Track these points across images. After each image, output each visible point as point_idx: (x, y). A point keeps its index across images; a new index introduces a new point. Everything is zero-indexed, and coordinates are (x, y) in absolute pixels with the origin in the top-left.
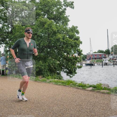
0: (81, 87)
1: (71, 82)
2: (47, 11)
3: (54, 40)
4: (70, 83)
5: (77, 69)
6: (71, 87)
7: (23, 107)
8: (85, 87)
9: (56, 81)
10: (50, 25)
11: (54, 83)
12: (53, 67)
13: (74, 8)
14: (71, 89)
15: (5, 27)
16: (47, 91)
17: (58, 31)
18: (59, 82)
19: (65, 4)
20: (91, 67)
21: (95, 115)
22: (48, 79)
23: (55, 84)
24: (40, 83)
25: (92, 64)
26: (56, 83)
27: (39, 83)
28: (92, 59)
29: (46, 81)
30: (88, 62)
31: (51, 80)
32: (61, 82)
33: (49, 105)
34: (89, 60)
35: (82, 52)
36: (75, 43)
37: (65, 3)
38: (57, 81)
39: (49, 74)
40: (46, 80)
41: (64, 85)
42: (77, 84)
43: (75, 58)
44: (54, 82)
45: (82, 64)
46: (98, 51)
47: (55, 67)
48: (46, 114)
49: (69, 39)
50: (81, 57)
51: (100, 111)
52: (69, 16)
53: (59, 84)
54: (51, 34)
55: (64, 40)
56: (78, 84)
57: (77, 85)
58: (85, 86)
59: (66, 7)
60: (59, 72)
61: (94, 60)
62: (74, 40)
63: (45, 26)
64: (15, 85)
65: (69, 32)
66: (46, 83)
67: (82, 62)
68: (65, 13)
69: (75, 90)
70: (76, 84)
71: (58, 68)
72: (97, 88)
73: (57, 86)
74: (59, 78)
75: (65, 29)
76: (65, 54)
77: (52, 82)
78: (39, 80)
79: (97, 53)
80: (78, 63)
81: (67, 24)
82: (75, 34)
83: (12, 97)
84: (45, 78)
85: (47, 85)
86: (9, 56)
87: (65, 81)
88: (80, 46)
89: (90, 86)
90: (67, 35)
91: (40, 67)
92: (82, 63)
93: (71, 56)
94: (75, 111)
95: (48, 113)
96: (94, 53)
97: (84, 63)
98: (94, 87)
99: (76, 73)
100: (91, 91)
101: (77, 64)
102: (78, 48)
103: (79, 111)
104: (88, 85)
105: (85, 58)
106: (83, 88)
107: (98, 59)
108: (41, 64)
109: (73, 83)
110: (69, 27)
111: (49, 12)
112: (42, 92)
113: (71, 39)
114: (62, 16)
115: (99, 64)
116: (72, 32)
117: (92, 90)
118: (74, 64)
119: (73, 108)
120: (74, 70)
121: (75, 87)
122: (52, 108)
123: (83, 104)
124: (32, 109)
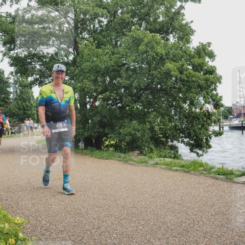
0: (223, 175)
1: (201, 165)
3: (159, 76)
4: (198, 166)
6: (202, 176)
7: (103, 214)
8: (232, 176)
9: (169, 163)
11: (163, 167)
12: (160, 134)
14: (202, 179)
15: (63, 53)
16: (150, 183)
17: (167, 54)
18: (175, 164)
20: (242, 133)
22: (151, 158)
23: (166, 170)
24: (136, 165)
25: (244, 127)
26: (169, 167)
27: (133, 167)
28: (244, 116)
29: (148, 163)
30: (236, 122)
31: (157, 160)
32: (179, 164)
34: (237, 117)
35: (221, 100)
36: (207, 80)
38: (171, 163)
40: (147, 159)
41: (186, 170)
42: (213, 170)
43: (207, 114)
44: (164, 165)
45: (223, 127)
48: (152, 230)
49: (194, 73)
50: (219, 113)
52: (192, 22)
53: (175, 168)
55: (182, 76)
56: (216, 169)
57: (214, 172)
58: (231, 174)
59: (184, 4)
62: (205, 74)
65: (193, 57)
66: (147, 166)
67: (223, 123)
68: (184, 17)
69: (210, 181)
70: (212, 168)
73: (171, 173)
74: (173, 156)
76: (186, 106)
77: (160, 164)
78: (132, 159)
80: (213, 124)
81: (188, 41)
82: (207, 59)
84: (145, 155)
85: (151, 170)
87: (188, 164)
88: (217, 88)
89: (244, 174)
90: (189, 65)
91: (134, 132)
92: (221, 124)
94: (213, 227)
95: (155, 227)
97: (227, 124)
99: (210, 147)
100: (244, 184)
101: (211, 128)
102: (214, 92)
103: (222, 225)
104: (238, 171)
105: (228, 113)
106: (226, 178)
108: (137, 126)
109: (205, 167)
110: (193, 47)
112: (140, 186)
113: (196, 73)
114: (176, 24)
116: (199, 58)
119: (207, 220)
120: (205, 141)
121: (210, 175)
122: (164, 219)
123: (230, 212)
124: (122, 218)
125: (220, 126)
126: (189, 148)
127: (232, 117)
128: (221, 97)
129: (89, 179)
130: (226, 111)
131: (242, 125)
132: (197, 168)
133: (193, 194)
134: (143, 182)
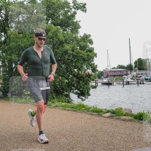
0: (96, 112)
1: (84, 106)
2: (52, 15)
3: (60, 52)
4: (81, 107)
5: (91, 89)
6: (84, 113)
7: (21, 139)
8: (102, 113)
9: (64, 106)
10: (56, 33)
11: (61, 108)
12: (59, 88)
13: (86, 11)
14: (84, 115)
16: (52, 118)
17: (66, 40)
18: (68, 106)
19: (75, 7)
20: (109, 87)
21: (114, 148)
22: (53, 102)
23: (62, 110)
25: (110, 83)
26: (64, 108)
28: (110, 77)
29: (51, 106)
30: (105, 80)
31: (57, 104)
32: (70, 106)
33: (54, 136)
34: (106, 77)
35: (97, 67)
36: (88, 56)
37: (75, 5)
38: (65, 105)
39: (55, 96)
40: (51, 103)
41: (75, 110)
42: (91, 109)
43: (88, 75)
44: (61, 107)
45: (98, 83)
46: (118, 67)
47: (62, 87)
48: (51, 148)
49: (80, 51)
50: (96, 74)
51: (120, 143)
52: (80, 21)
53: (68, 109)
54: (57, 45)
55: (73, 53)
56: (92, 109)
57: (91, 111)
58: (101, 112)
59: (76, 10)
60: (67, 93)
61: (112, 78)
62: (87, 52)
63: (49, 34)
64: (11, 111)
65: (80, 42)
66: (50, 108)
67: (98, 81)
69: (89, 116)
70: (90, 108)
71: (66, 89)
72: (117, 114)
73: (65, 112)
74: (67, 101)
75: (75, 38)
76: (76, 70)
77: (59, 106)
79: (116, 68)
80: (92, 81)
81: (77, 32)
82: (88, 44)
83: (7, 127)
84: (50, 101)
85: (53, 110)
86: (2, 73)
87: (76, 105)
88: (94, 60)
89: (108, 112)
90: (78, 46)
92: (97, 81)
93: (83, 73)
94: (89, 144)
95: (53, 146)
96: (112, 68)
97: (100, 81)
98: (113, 112)
99: (89, 95)
100: (108, 117)
101: (91, 84)
102: (92, 62)
103: (94, 143)
104: (105, 110)
105: (101, 75)
106: (98, 114)
107: (118, 77)
109: (86, 108)
110: (80, 36)
111: (54, 16)
112: (45, 120)
113: (82, 51)
114: (70, 22)
115: (118, 83)
116: (85, 42)
117: (110, 116)
118: (87, 83)
119: (85, 140)
120: (86, 91)
121: (89, 113)
122: (59, 140)
123: (99, 135)
124: (33, 141)
125: (96, 82)
126: (77, 95)
127: (103, 77)
128: (97, 65)
129: (13, 117)
130: (100, 74)
131: (109, 82)
132: (81, 108)
133: (78, 124)
134: (47, 118)
